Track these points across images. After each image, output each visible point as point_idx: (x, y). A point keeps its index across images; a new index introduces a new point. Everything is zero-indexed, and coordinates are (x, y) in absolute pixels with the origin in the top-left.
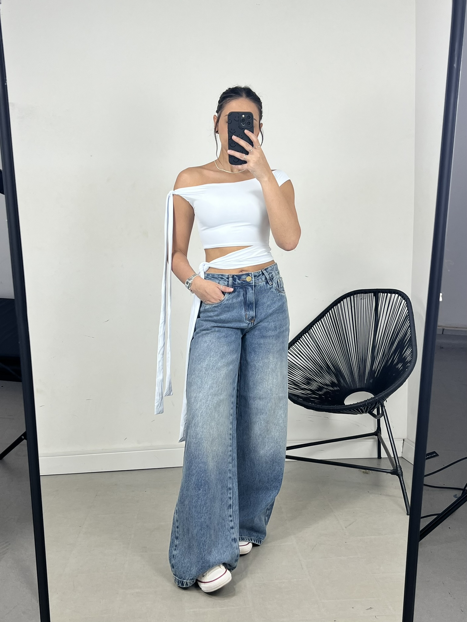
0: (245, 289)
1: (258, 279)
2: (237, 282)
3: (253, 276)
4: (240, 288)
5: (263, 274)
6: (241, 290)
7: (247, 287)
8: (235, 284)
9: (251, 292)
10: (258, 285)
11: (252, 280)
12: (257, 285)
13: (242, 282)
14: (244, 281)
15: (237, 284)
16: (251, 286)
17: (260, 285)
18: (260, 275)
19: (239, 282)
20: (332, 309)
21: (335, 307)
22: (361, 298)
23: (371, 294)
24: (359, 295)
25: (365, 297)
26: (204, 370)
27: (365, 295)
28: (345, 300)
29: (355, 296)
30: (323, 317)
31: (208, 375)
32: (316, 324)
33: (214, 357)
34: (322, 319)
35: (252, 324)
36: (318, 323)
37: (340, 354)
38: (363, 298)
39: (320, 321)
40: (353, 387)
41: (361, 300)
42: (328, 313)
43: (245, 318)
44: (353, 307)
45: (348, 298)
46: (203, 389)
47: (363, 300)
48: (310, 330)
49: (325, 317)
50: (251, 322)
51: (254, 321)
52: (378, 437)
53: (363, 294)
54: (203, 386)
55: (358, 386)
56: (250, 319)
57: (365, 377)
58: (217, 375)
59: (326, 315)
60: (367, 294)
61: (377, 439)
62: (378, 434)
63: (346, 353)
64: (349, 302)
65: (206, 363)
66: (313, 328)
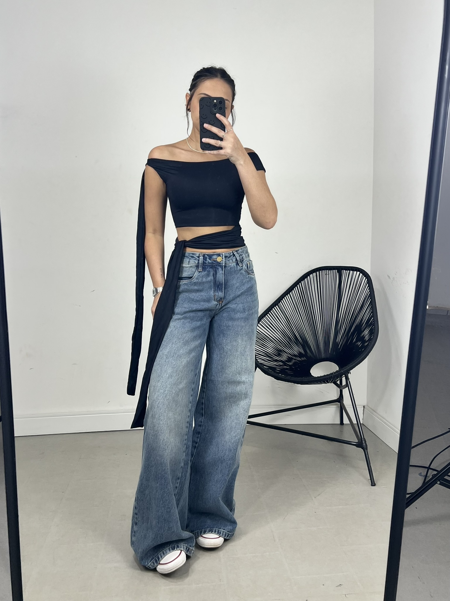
0: (214, 269)
1: (228, 260)
2: (207, 261)
3: (224, 257)
4: (210, 268)
5: (234, 255)
6: (211, 270)
7: (217, 267)
8: (206, 263)
9: (221, 272)
10: (229, 266)
11: (223, 261)
12: (227, 265)
13: (212, 262)
14: (214, 261)
15: (207, 263)
16: (221, 267)
17: (230, 266)
18: (231, 256)
19: (210, 261)
20: (300, 284)
21: (302, 282)
22: (326, 273)
23: (335, 270)
24: (324, 271)
25: (329, 273)
26: (165, 358)
27: (329, 271)
28: (311, 276)
29: (320, 272)
30: (292, 291)
31: (168, 363)
32: (285, 298)
33: (176, 344)
34: (291, 293)
35: (220, 305)
36: (287, 296)
37: (306, 324)
38: (328, 274)
39: (289, 295)
40: (318, 357)
41: (326, 275)
42: (296, 287)
43: (213, 299)
44: (319, 282)
45: (314, 274)
46: (162, 379)
47: (327, 276)
48: (280, 303)
49: (293, 291)
50: (219, 303)
51: (222, 302)
52: (340, 404)
53: (328, 271)
54: (162, 375)
55: (323, 356)
56: (218, 300)
57: (329, 348)
58: (177, 363)
59: (295, 289)
60: (331, 271)
61: (340, 405)
62: (341, 401)
63: (312, 324)
64: (315, 277)
65: (167, 351)
66: (282, 301)
